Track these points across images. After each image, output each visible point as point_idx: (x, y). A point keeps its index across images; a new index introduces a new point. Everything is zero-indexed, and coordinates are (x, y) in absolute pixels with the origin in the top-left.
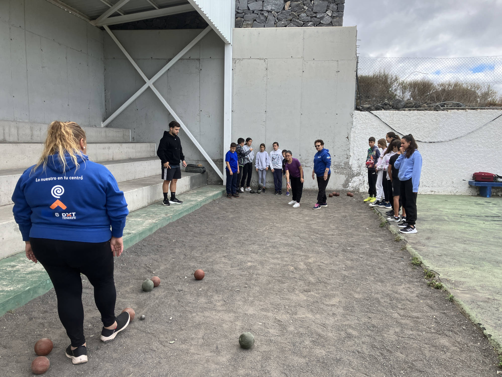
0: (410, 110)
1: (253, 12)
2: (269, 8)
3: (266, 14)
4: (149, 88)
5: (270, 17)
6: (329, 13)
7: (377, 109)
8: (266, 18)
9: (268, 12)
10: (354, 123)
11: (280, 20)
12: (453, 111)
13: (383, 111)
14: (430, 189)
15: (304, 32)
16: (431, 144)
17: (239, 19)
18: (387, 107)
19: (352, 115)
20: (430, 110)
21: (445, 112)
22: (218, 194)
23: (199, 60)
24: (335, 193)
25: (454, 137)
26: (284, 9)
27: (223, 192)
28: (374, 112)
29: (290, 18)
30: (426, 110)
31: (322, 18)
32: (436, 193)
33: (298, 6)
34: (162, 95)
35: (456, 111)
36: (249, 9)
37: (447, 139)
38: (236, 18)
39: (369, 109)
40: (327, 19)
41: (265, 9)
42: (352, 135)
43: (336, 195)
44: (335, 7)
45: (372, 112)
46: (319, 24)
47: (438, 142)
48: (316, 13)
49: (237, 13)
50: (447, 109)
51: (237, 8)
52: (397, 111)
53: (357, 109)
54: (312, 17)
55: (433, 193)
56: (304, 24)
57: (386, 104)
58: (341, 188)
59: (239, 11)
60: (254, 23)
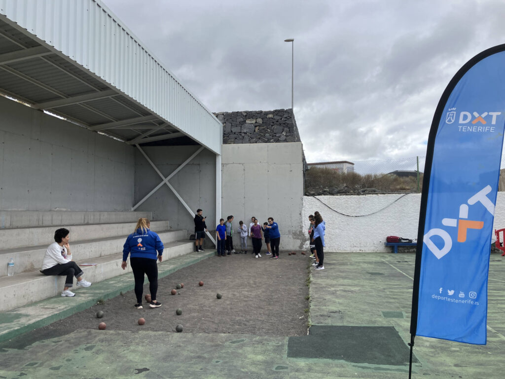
0: (341, 195)
1: (235, 133)
2: (245, 131)
3: (243, 135)
4: (165, 184)
5: (246, 137)
6: (284, 133)
7: (319, 194)
8: (243, 137)
9: (245, 133)
10: (304, 204)
11: (252, 138)
12: (369, 195)
13: (323, 196)
14: (358, 249)
15: (268, 146)
16: (356, 218)
17: (225, 138)
18: (325, 193)
19: (302, 199)
20: (355, 195)
21: (364, 196)
22: (211, 254)
23: (199, 165)
24: (293, 252)
25: (372, 212)
26: (255, 131)
27: (215, 253)
28: (317, 197)
29: (259, 137)
30: (352, 194)
31: (279, 137)
32: (363, 252)
33: (264, 129)
34: (174, 188)
35: (371, 195)
36: (232, 132)
37: (367, 214)
38: (224, 137)
39: (313, 195)
40: (283, 138)
41: (242, 131)
42: (303, 212)
43: (294, 254)
44: (288, 130)
45: (316, 197)
46: (278, 141)
47: (361, 216)
48: (275, 133)
49: (224, 134)
50: (365, 194)
51: (224, 131)
52: (332, 196)
53: (305, 195)
54: (273, 136)
55: (361, 251)
56: (268, 141)
57: (325, 191)
58: (298, 249)
59: (226, 133)
60: (236, 141)
